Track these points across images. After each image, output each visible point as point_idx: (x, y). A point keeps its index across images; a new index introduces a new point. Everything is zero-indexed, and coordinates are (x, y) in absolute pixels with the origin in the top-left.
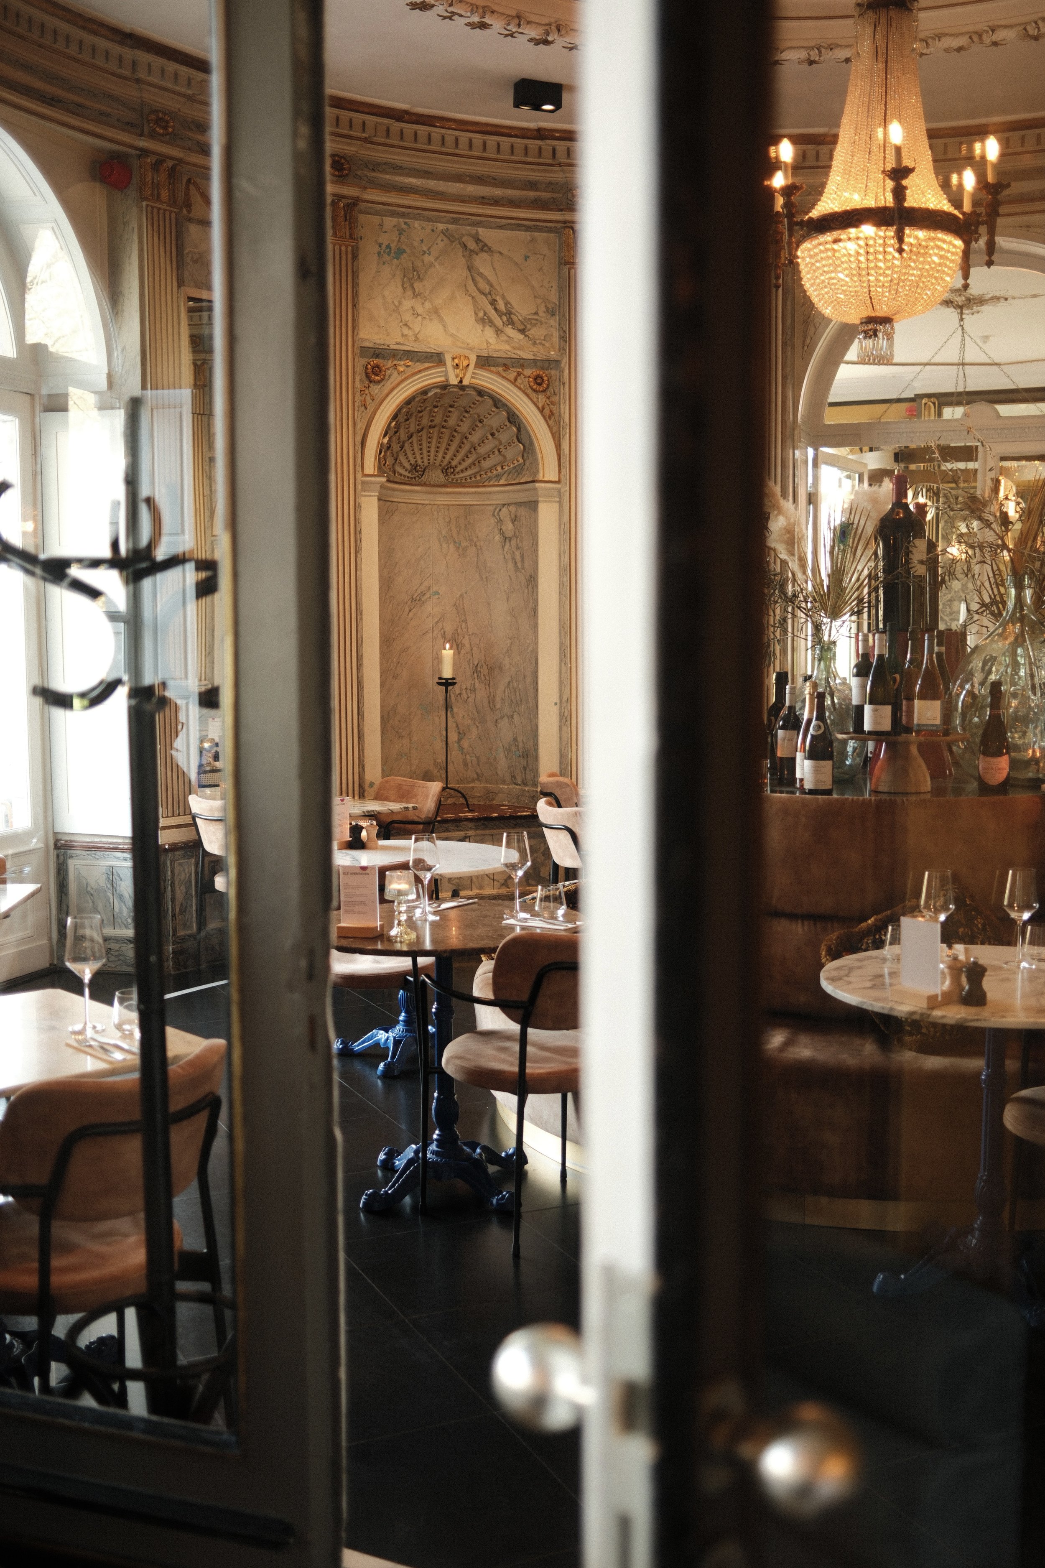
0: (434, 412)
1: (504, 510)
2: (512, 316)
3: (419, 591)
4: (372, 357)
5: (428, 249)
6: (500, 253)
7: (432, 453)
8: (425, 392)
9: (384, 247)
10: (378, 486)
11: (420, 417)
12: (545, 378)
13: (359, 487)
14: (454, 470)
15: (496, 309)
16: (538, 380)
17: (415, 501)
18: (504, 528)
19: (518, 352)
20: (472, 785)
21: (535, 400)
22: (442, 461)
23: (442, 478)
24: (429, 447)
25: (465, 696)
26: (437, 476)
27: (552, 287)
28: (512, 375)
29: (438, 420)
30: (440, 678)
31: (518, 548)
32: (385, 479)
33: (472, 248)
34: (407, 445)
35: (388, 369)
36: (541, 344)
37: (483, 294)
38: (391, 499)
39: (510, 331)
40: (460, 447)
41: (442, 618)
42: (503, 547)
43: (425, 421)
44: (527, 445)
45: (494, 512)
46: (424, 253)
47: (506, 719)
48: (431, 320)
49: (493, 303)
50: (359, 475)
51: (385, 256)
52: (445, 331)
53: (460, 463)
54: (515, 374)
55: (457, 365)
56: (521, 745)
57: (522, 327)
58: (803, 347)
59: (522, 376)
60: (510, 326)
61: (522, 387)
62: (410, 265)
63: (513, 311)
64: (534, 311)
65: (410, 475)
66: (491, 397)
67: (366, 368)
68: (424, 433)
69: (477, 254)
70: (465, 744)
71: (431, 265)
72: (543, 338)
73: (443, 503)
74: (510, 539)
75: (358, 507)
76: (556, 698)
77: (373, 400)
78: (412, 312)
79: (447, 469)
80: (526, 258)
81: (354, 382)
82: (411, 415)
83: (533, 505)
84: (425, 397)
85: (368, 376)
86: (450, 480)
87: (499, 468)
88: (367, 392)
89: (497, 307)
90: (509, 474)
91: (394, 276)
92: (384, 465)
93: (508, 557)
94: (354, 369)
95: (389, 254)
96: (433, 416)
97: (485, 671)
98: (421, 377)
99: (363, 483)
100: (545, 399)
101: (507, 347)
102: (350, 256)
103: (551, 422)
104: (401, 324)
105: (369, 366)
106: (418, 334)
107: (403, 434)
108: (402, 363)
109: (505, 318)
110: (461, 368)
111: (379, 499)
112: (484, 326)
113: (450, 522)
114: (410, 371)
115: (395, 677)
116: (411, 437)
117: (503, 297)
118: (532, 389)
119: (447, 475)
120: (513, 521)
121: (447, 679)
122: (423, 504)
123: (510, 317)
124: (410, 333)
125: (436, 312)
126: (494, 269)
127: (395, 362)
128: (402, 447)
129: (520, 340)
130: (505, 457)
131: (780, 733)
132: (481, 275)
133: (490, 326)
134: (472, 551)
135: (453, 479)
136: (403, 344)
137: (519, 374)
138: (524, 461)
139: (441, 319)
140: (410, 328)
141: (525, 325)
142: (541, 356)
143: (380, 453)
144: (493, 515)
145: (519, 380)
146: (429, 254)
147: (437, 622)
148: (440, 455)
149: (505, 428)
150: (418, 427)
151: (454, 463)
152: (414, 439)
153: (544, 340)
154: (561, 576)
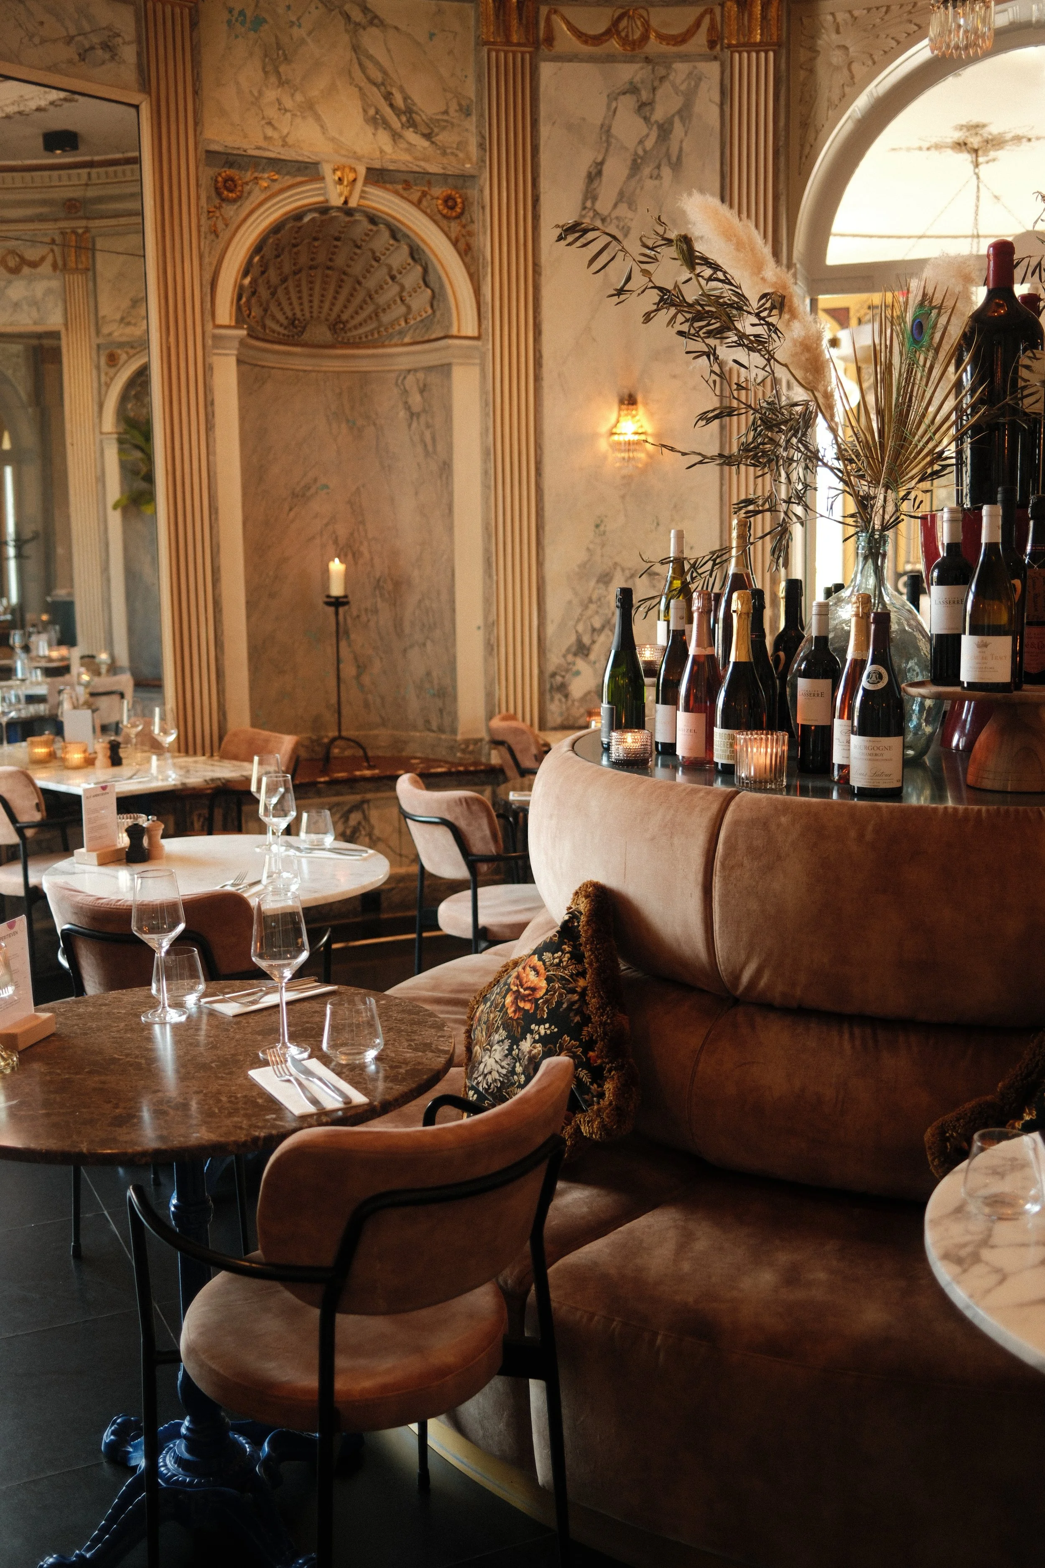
0: (314, 247)
1: (410, 378)
2: (414, 115)
3: (302, 484)
4: (223, 167)
5: (298, 19)
6: (396, 28)
7: (316, 303)
8: (298, 216)
9: (236, 13)
10: (236, 344)
11: (296, 253)
12: (459, 200)
13: (210, 342)
14: (345, 326)
15: (391, 105)
16: (449, 203)
17: (293, 367)
18: (410, 401)
19: (422, 164)
20: (376, 732)
21: (446, 229)
22: (329, 315)
23: (328, 336)
24: (311, 295)
25: (364, 618)
26: (322, 333)
27: (466, 77)
28: (415, 196)
29: (321, 258)
30: (329, 596)
31: (428, 426)
32: (245, 332)
33: (358, 20)
34: (280, 292)
35: (247, 183)
36: (452, 153)
37: (375, 84)
38: (260, 363)
39: (411, 135)
40: (352, 295)
41: (333, 519)
42: (410, 426)
43: (303, 259)
44: (437, 291)
45: (397, 380)
46: (292, 24)
47: (416, 649)
48: (304, 118)
49: (388, 97)
50: (209, 326)
51: (238, 25)
52: (324, 133)
53: (352, 317)
54: (419, 194)
55: (340, 179)
56: (436, 682)
57: (426, 131)
58: (801, 158)
59: (429, 197)
60: (411, 129)
61: (428, 211)
62: (273, 40)
63: (415, 108)
64: (443, 109)
65: (286, 332)
66: (389, 226)
67: (216, 181)
68: (303, 275)
69: (364, 29)
70: (366, 679)
71: (303, 42)
72: (455, 146)
73: (331, 369)
74: (418, 415)
75: (208, 369)
76: (479, 621)
77: (227, 225)
78: (277, 106)
79: (336, 323)
80: (432, 36)
81: (198, 198)
82: (283, 250)
83: (445, 369)
84: (299, 224)
85: (219, 194)
86: (340, 339)
87: (403, 323)
88: (218, 214)
89: (393, 102)
90: (415, 330)
91: (251, 54)
92: (249, 316)
93: (416, 438)
94: (197, 180)
95: (243, 23)
96: (313, 253)
97: (389, 586)
98: (292, 196)
99: (215, 337)
100: (459, 228)
101: (407, 157)
102: (187, 23)
103: (467, 259)
104: (263, 122)
105: (220, 179)
106: (286, 136)
107: (273, 275)
108: (266, 175)
109: (404, 119)
110: (345, 183)
111: (239, 362)
112: (376, 129)
113: (340, 394)
114: (277, 187)
115: (272, 596)
116: (284, 280)
117: (402, 89)
118: (441, 214)
119: (336, 332)
120: (422, 391)
121: (337, 598)
122: (305, 371)
123: (411, 117)
124: (276, 135)
125: (310, 107)
126: (389, 51)
127: (256, 175)
128: (273, 294)
129: (425, 148)
130: (409, 308)
131: (802, 683)
132: (371, 57)
133: (385, 129)
134: (370, 431)
135: (343, 338)
136: (269, 150)
137: (424, 194)
138: (434, 312)
139: (318, 118)
140: (275, 128)
141: (432, 129)
142: (453, 169)
143: (240, 298)
144: (397, 384)
145: (424, 203)
146: (300, 26)
147: (327, 525)
148: (327, 305)
149: (408, 267)
150: (294, 268)
151: (345, 317)
152: (290, 283)
153: (457, 149)
154: (485, 461)
